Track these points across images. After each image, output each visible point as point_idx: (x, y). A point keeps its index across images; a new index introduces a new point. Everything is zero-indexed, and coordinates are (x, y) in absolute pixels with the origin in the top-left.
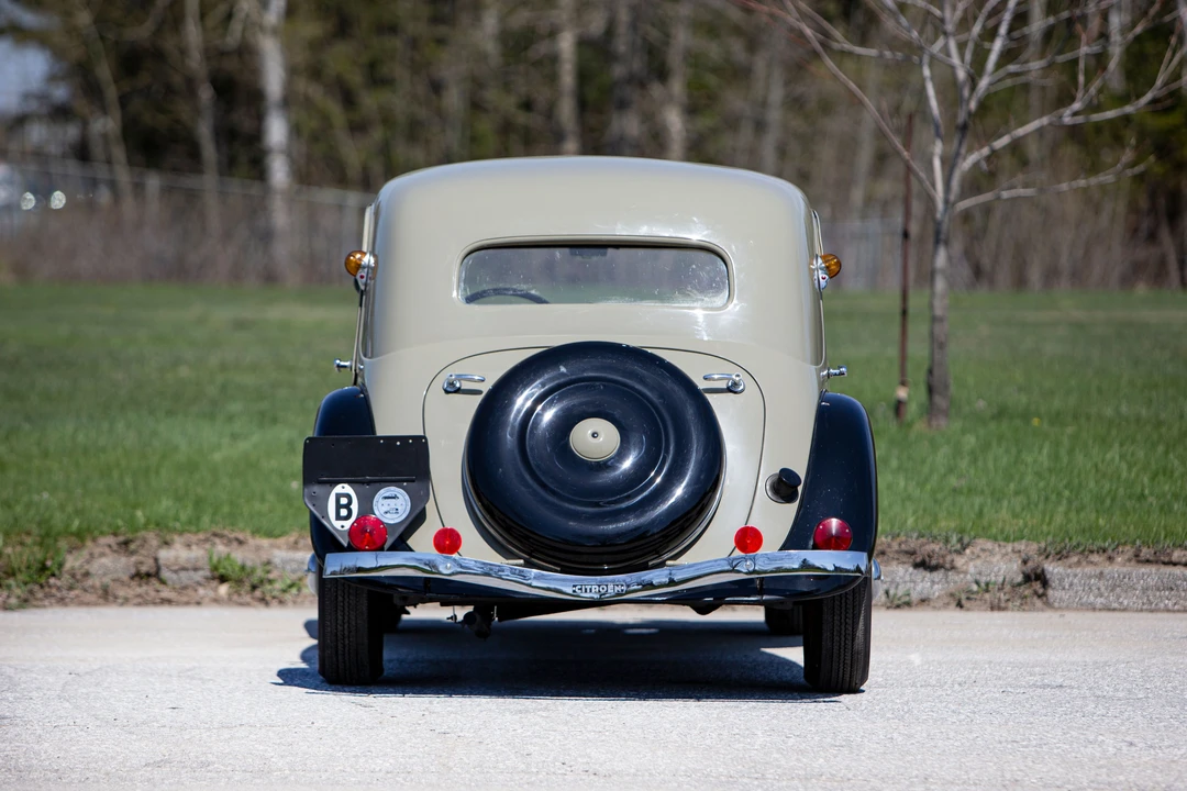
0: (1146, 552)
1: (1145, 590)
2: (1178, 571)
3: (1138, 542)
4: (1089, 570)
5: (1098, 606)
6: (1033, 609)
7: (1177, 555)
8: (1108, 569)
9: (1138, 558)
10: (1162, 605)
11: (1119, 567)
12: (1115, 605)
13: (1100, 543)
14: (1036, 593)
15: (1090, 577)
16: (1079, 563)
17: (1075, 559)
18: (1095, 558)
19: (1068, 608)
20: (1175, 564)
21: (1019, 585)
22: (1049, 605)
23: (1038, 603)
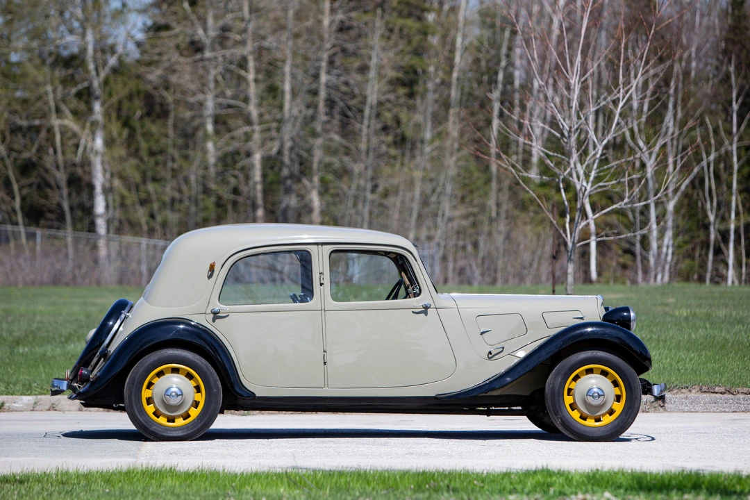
0: (704, 388)
1: (705, 404)
2: (718, 395)
3: (701, 384)
4: (682, 395)
5: (686, 410)
6: (659, 412)
7: (717, 389)
8: (690, 395)
9: (701, 390)
10: (712, 410)
11: (694, 394)
12: (693, 410)
13: (685, 385)
14: (660, 405)
15: (682, 399)
16: (677, 393)
17: (676, 391)
18: (684, 391)
19: (673, 411)
20: (716, 393)
21: (653, 402)
22: (665, 410)
23: (661, 409)
